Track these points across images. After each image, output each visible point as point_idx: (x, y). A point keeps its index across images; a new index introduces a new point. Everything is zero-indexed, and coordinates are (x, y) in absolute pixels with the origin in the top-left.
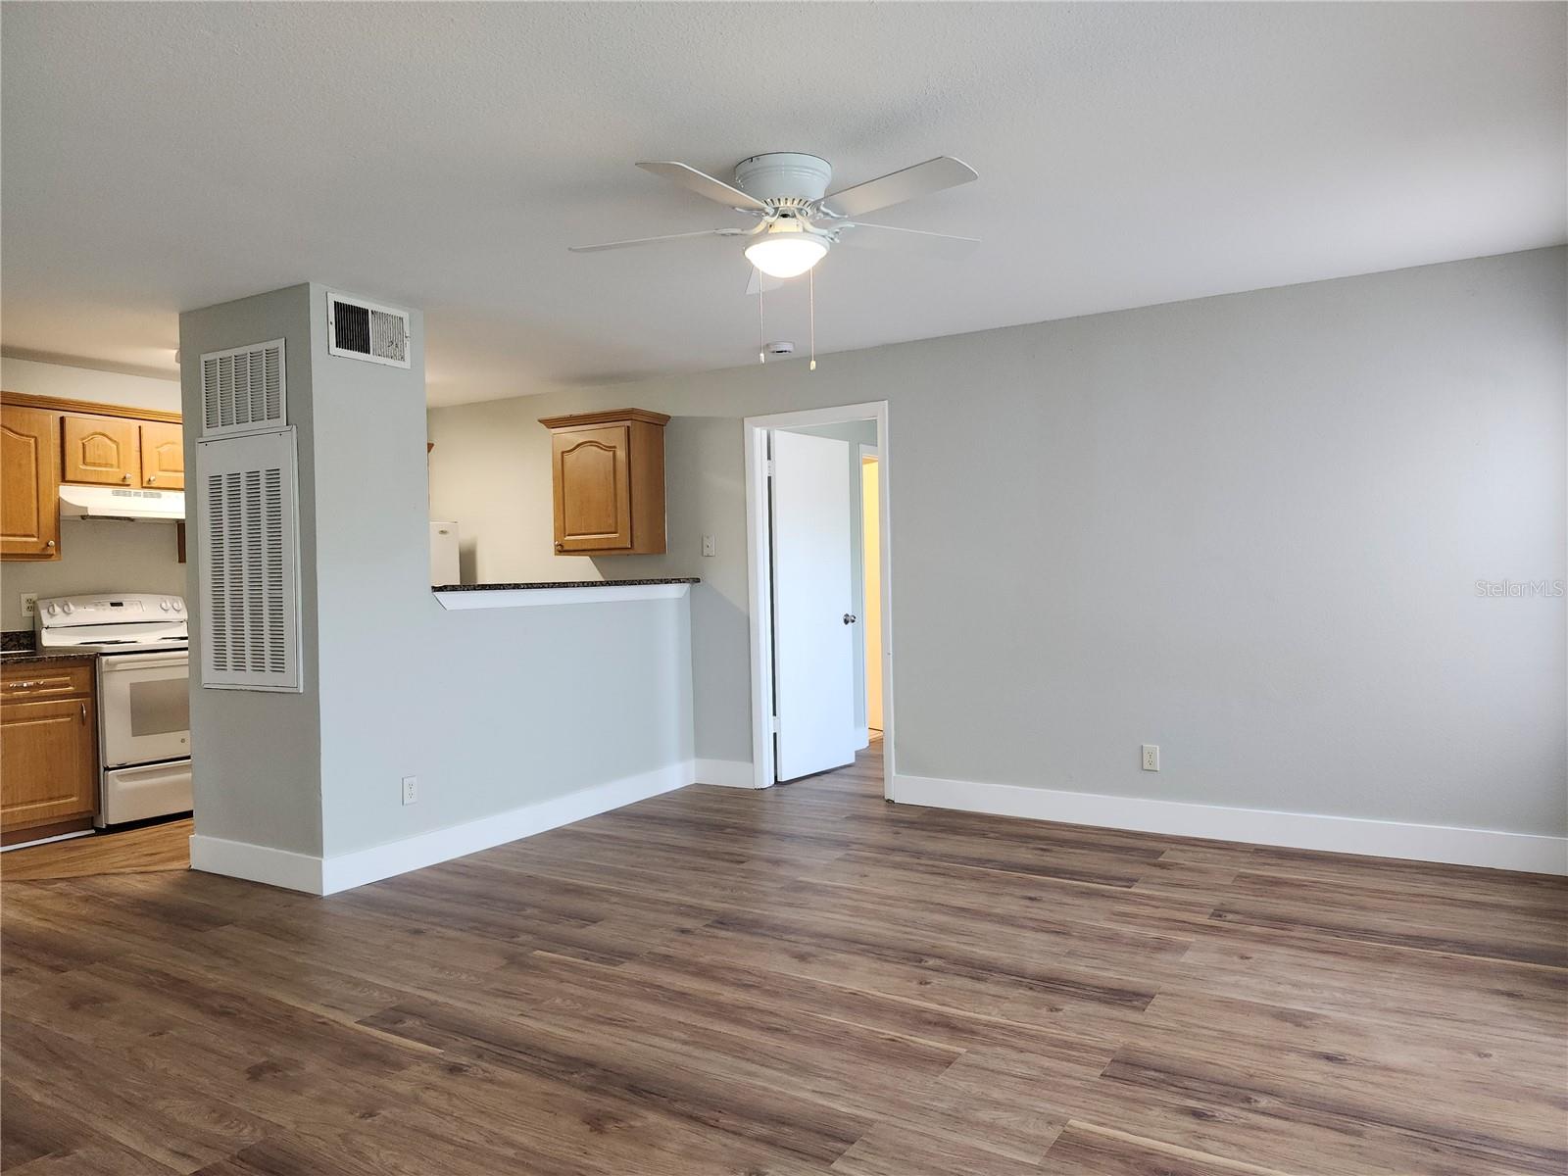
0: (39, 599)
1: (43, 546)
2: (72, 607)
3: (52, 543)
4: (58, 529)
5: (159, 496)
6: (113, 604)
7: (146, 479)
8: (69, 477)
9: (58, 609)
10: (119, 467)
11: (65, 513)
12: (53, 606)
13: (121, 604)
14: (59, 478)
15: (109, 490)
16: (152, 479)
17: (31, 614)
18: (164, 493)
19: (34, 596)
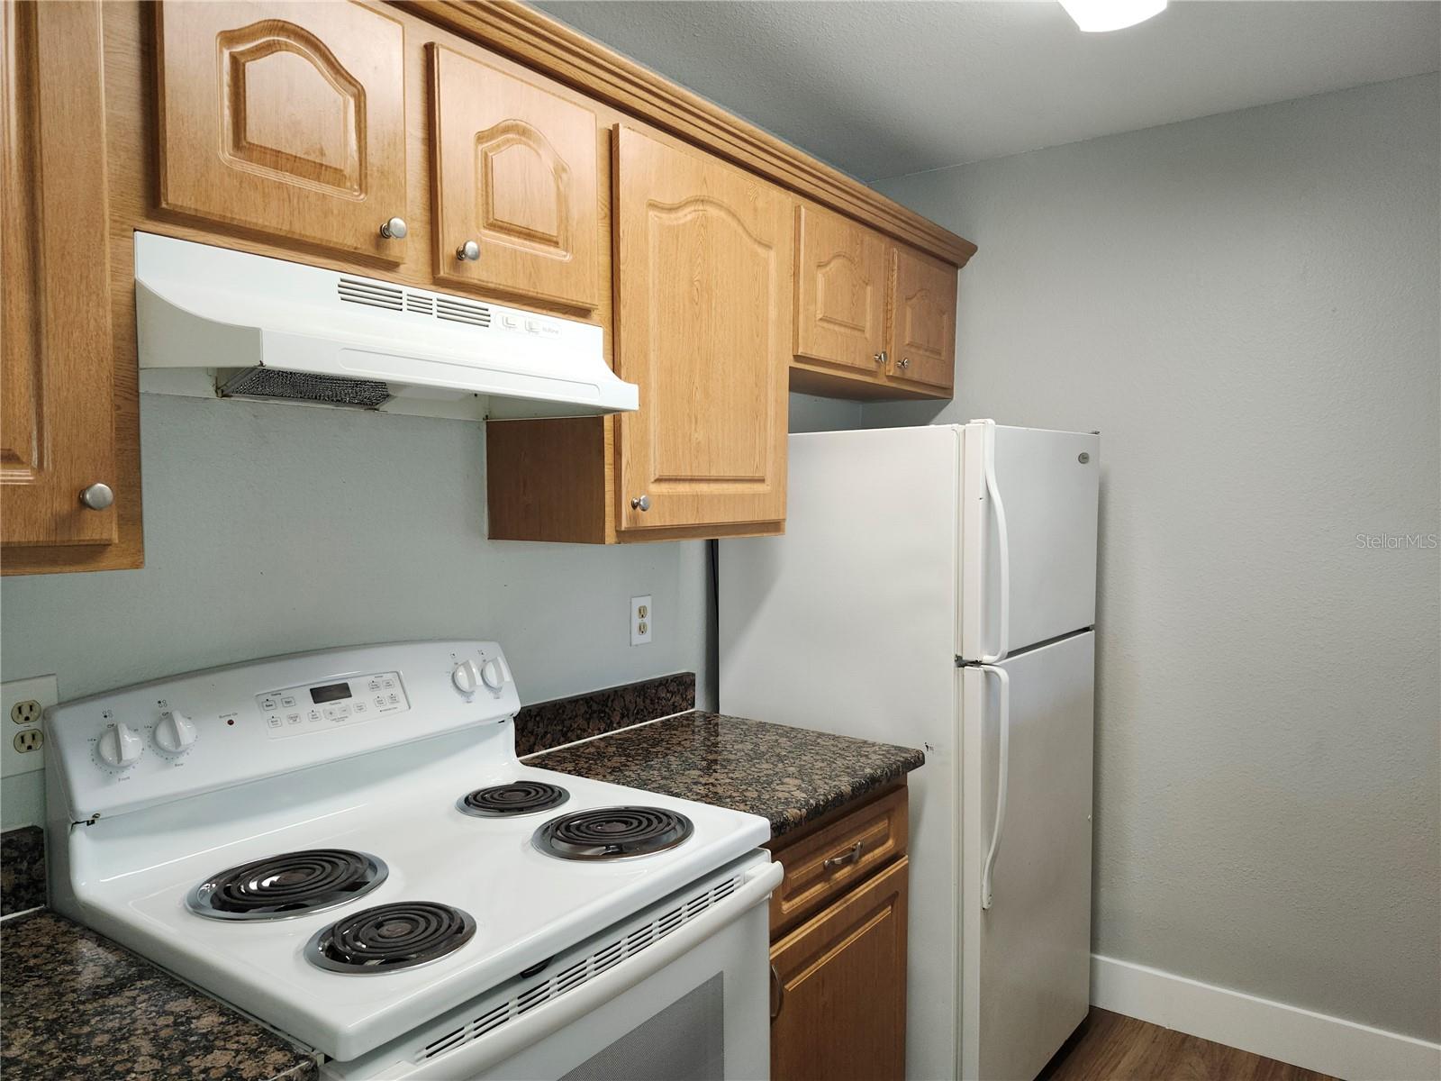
0: (62, 704)
1: (63, 505)
2: (186, 729)
3: (102, 490)
4: (128, 431)
5: (483, 320)
6: (319, 695)
7: (448, 248)
8: (177, 194)
9: (132, 744)
10: (363, 187)
11: (157, 352)
12: (114, 729)
13: (342, 691)
14: (135, 200)
15: (325, 279)
16: (471, 247)
17: (32, 760)
18: (497, 311)
19: (43, 692)
